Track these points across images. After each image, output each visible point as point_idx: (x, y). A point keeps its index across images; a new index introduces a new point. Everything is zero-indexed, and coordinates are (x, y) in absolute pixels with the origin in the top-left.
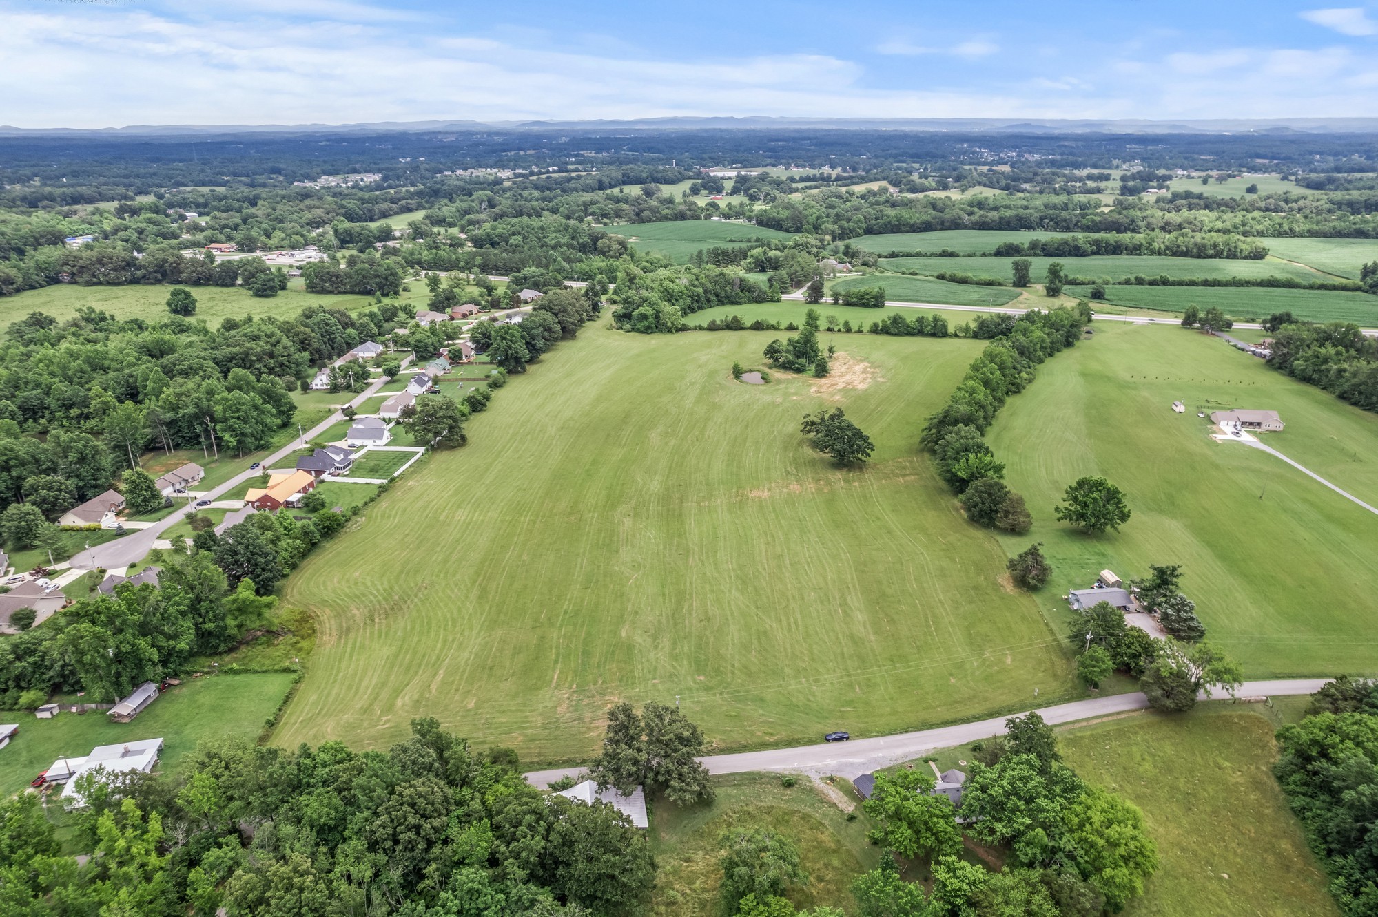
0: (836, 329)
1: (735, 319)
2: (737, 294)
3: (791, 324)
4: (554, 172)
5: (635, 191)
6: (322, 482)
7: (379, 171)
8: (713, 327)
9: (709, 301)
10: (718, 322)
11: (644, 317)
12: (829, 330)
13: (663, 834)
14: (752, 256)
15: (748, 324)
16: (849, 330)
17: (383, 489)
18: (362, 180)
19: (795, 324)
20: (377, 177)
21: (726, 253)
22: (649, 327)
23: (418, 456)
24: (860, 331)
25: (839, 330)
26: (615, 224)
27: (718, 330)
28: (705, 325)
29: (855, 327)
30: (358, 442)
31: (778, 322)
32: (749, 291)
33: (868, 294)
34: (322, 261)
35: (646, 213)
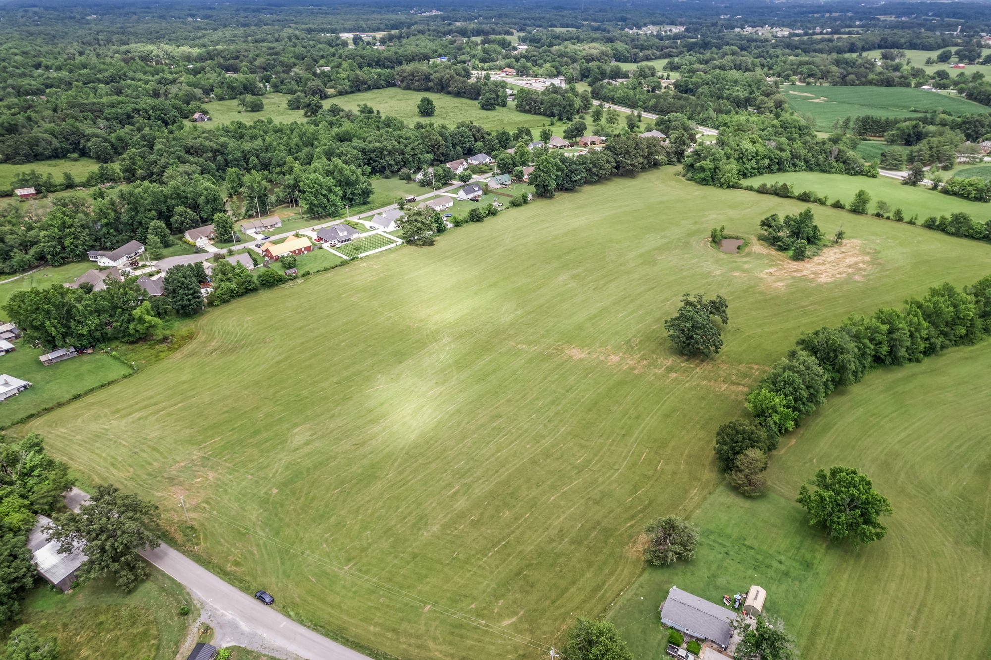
0: (886, 215)
1: (785, 186)
2: (830, 164)
3: (838, 201)
4: (827, 33)
5: (875, 56)
6: (321, 248)
7: (682, 24)
8: (762, 191)
9: (795, 165)
10: (768, 186)
11: (702, 169)
12: (878, 215)
13: (81, 595)
14: (899, 129)
15: (796, 194)
16: (900, 220)
17: (343, 264)
18: (671, 30)
19: (842, 202)
20: (682, 29)
21: (877, 122)
22: (704, 179)
23: (394, 245)
24: (911, 223)
25: (888, 218)
26: (818, 84)
27: (766, 193)
28: (756, 186)
29: (907, 218)
30: (376, 226)
31: (826, 198)
32: (844, 162)
33: (971, 185)
34: (556, 90)
35: (852, 77)
